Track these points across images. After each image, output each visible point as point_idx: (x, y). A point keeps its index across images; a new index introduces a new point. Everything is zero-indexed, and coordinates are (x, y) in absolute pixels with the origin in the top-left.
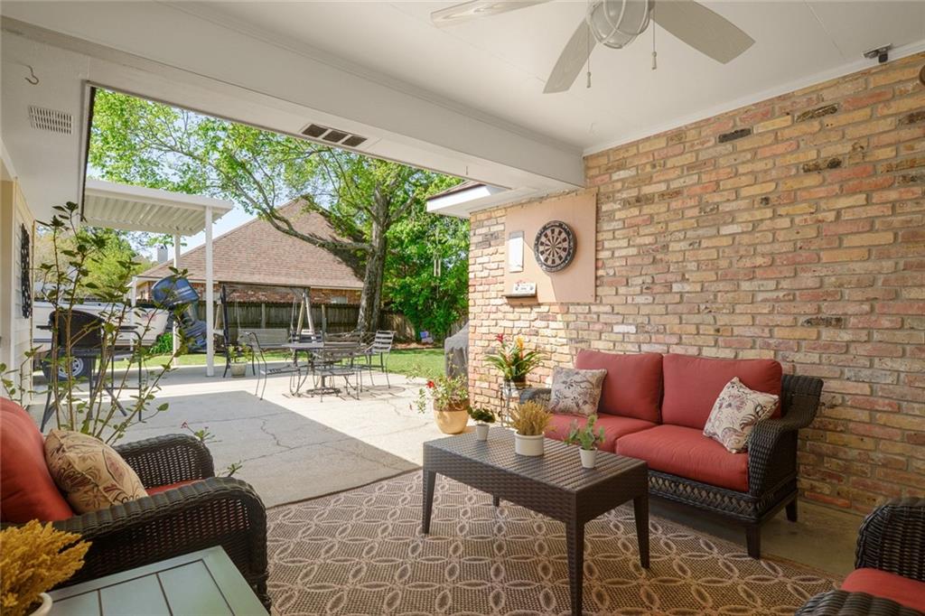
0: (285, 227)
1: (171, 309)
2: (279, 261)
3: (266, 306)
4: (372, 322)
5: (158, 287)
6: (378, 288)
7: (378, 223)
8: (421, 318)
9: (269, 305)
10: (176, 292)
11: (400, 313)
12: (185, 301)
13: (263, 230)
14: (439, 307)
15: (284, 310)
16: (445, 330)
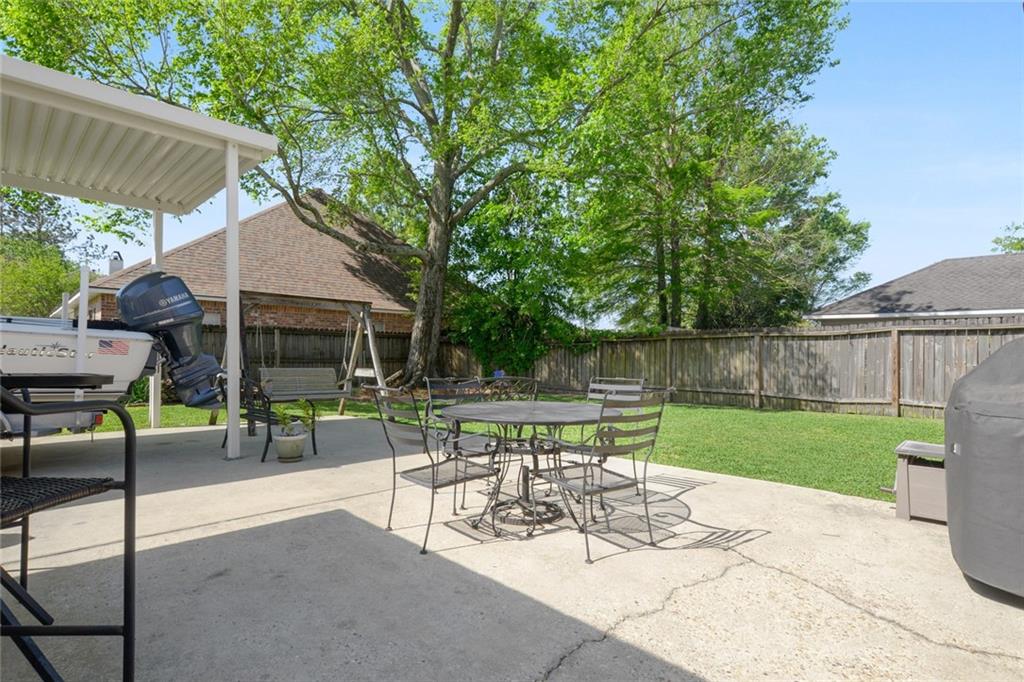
0: (312, 218)
1: (154, 332)
2: (293, 272)
3: (281, 333)
4: (429, 358)
5: (129, 293)
6: (438, 310)
7: (438, 221)
8: (492, 352)
9: (286, 332)
10: (162, 303)
11: (462, 344)
12: (179, 320)
13: (268, 229)
14: (517, 337)
15: (307, 339)
16: (527, 369)
